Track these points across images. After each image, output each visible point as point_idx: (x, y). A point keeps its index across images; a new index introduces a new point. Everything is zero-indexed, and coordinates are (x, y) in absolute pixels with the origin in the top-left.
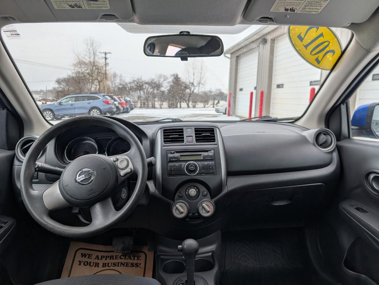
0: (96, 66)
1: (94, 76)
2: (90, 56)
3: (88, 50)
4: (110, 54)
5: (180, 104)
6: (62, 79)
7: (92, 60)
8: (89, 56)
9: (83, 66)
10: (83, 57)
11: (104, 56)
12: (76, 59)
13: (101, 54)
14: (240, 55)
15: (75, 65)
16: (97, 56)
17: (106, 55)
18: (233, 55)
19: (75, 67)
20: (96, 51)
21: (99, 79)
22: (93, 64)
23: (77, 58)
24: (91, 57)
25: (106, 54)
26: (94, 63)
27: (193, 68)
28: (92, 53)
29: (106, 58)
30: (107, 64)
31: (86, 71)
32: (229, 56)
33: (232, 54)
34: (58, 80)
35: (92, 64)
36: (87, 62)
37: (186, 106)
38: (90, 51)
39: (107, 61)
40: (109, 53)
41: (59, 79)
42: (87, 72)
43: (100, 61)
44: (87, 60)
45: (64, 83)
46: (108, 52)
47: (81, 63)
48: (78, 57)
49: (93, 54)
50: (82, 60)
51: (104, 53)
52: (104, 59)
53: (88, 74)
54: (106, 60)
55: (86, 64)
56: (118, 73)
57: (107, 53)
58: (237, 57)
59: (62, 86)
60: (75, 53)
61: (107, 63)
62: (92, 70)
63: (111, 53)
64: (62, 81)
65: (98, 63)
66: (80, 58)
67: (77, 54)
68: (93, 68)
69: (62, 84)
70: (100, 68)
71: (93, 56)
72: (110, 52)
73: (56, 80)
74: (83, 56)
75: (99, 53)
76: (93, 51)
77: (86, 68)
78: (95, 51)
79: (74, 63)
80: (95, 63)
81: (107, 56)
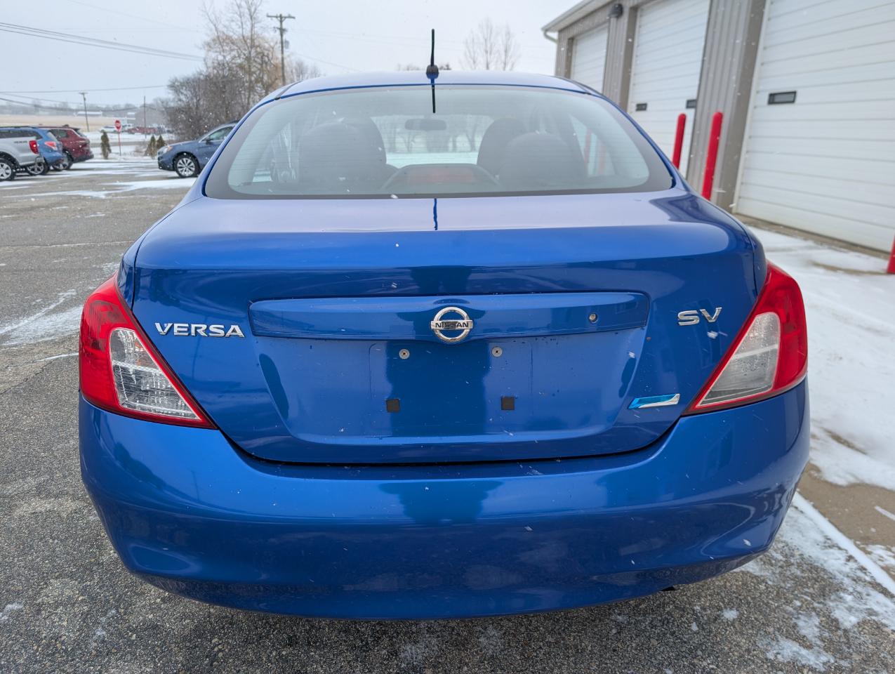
0: (259, 46)
1: (254, 73)
2: (242, 23)
3: (236, 8)
4: (292, 19)
5: (454, 142)
6: (182, 81)
7: (247, 33)
8: (240, 24)
9: (227, 48)
10: (225, 26)
11: (278, 25)
12: (211, 30)
13: (269, 19)
14: (579, 35)
15: (208, 45)
16: (260, 22)
17: (281, 22)
18: (563, 34)
19: (209, 51)
20: (255, 9)
21: (265, 78)
22: (251, 42)
23: (213, 28)
24: (244, 26)
25: (281, 18)
26: (252, 40)
27: (486, 52)
28: (246, 15)
29: (282, 31)
30: (284, 45)
31: (234, 61)
32: (555, 35)
33: (560, 31)
34: (174, 83)
35: (249, 41)
36: (235, 37)
37: (467, 145)
38: (242, 10)
39: (285, 37)
40: (290, 17)
41: (176, 80)
42: (239, 61)
43: (266, 35)
44: (235, 31)
45: (186, 90)
46: (286, 15)
47: (221, 41)
48: (215, 25)
49: (249, 17)
50: (224, 33)
51: (277, 17)
52: (278, 32)
53: (241, 67)
54: (282, 35)
55: (233, 43)
56: (308, 63)
57: (285, 17)
58: (569, 39)
59: (182, 97)
60: (208, 14)
61: (284, 41)
62: (248, 59)
63: (294, 18)
64: (182, 85)
65: (263, 38)
66: (221, 28)
67: (213, 18)
68: (250, 53)
69: (182, 93)
70: (266, 53)
71: (249, 23)
72: (292, 15)
73: (170, 83)
74: (227, 23)
75: (266, 18)
76: (249, 10)
77: (234, 53)
78: (253, 10)
79: (208, 39)
80: (255, 41)
81: (285, 26)
